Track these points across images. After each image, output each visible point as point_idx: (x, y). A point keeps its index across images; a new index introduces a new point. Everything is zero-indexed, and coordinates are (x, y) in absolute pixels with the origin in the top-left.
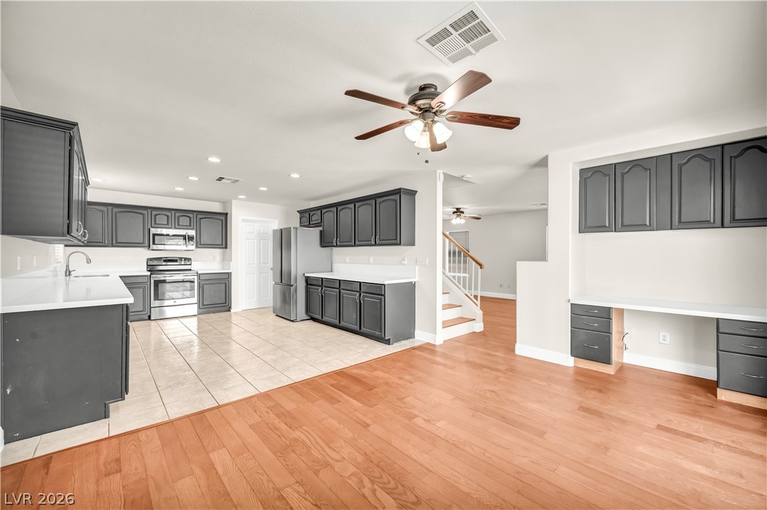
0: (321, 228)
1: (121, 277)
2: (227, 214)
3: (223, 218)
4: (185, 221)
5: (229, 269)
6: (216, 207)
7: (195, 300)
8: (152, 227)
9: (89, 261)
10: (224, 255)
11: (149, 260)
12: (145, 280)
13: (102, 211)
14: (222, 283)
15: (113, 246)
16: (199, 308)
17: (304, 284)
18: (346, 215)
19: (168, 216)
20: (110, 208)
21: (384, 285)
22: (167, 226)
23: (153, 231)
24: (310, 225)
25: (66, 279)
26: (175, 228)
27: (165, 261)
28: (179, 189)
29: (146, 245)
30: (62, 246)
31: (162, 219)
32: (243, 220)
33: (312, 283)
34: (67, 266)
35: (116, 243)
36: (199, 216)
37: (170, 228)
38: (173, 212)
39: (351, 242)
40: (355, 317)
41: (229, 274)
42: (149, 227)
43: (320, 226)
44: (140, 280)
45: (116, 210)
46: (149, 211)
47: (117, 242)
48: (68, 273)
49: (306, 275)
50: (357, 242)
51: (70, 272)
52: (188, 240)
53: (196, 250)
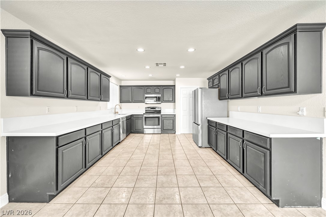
0: (219, 88)
2: (175, 86)
3: (173, 88)
4: (157, 90)
5: (175, 113)
6: (171, 83)
7: (160, 127)
8: (145, 94)
9: (121, 108)
10: (173, 106)
11: (146, 108)
12: (141, 117)
13: (130, 89)
14: (171, 119)
16: (162, 131)
17: (207, 124)
18: (235, 75)
19: (151, 89)
20: (132, 87)
21: (270, 139)
22: (151, 93)
24: (212, 87)
26: (154, 94)
27: (151, 108)
28: (150, 75)
29: (144, 102)
31: (149, 90)
32: (181, 88)
33: (211, 125)
34: (115, 110)
35: (134, 101)
36: (163, 88)
38: (153, 87)
39: (239, 94)
40: (238, 160)
41: (175, 115)
43: (219, 86)
46: (145, 87)
48: (115, 113)
49: (208, 118)
50: (244, 95)
52: (158, 99)
53: (162, 103)
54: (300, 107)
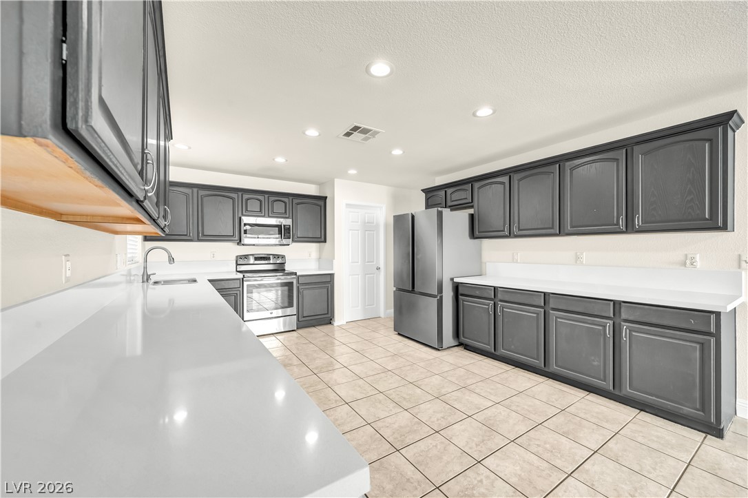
0: (471, 211)
1: (210, 281)
2: (325, 198)
3: (322, 203)
4: (279, 207)
5: (332, 270)
6: (311, 190)
7: (293, 310)
8: (243, 215)
9: (171, 260)
10: (320, 251)
11: (238, 257)
12: (237, 284)
13: (187, 195)
14: (322, 288)
15: (199, 240)
16: (298, 320)
17: (453, 293)
19: (261, 201)
20: (195, 190)
21: (717, 314)
22: (260, 213)
23: (246, 220)
25: (143, 287)
26: (269, 217)
27: (256, 259)
29: (237, 238)
30: (140, 238)
31: (254, 205)
32: (348, 206)
33: (470, 293)
34: (145, 268)
35: (202, 237)
36: (294, 201)
37: (264, 216)
38: (266, 196)
41: (332, 275)
42: (240, 215)
43: (472, 207)
44: (232, 285)
45: (202, 193)
46: (240, 194)
47: (203, 235)
48: (146, 278)
49: (455, 280)
51: (148, 277)
52: (284, 232)
53: (294, 244)
54: (686, 253)
